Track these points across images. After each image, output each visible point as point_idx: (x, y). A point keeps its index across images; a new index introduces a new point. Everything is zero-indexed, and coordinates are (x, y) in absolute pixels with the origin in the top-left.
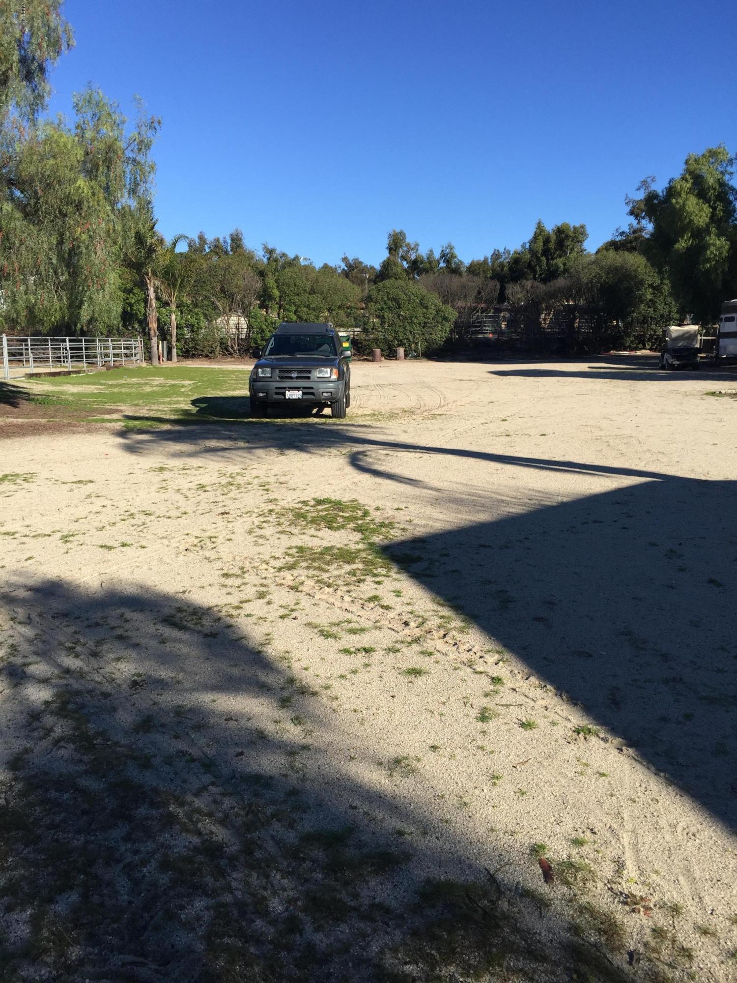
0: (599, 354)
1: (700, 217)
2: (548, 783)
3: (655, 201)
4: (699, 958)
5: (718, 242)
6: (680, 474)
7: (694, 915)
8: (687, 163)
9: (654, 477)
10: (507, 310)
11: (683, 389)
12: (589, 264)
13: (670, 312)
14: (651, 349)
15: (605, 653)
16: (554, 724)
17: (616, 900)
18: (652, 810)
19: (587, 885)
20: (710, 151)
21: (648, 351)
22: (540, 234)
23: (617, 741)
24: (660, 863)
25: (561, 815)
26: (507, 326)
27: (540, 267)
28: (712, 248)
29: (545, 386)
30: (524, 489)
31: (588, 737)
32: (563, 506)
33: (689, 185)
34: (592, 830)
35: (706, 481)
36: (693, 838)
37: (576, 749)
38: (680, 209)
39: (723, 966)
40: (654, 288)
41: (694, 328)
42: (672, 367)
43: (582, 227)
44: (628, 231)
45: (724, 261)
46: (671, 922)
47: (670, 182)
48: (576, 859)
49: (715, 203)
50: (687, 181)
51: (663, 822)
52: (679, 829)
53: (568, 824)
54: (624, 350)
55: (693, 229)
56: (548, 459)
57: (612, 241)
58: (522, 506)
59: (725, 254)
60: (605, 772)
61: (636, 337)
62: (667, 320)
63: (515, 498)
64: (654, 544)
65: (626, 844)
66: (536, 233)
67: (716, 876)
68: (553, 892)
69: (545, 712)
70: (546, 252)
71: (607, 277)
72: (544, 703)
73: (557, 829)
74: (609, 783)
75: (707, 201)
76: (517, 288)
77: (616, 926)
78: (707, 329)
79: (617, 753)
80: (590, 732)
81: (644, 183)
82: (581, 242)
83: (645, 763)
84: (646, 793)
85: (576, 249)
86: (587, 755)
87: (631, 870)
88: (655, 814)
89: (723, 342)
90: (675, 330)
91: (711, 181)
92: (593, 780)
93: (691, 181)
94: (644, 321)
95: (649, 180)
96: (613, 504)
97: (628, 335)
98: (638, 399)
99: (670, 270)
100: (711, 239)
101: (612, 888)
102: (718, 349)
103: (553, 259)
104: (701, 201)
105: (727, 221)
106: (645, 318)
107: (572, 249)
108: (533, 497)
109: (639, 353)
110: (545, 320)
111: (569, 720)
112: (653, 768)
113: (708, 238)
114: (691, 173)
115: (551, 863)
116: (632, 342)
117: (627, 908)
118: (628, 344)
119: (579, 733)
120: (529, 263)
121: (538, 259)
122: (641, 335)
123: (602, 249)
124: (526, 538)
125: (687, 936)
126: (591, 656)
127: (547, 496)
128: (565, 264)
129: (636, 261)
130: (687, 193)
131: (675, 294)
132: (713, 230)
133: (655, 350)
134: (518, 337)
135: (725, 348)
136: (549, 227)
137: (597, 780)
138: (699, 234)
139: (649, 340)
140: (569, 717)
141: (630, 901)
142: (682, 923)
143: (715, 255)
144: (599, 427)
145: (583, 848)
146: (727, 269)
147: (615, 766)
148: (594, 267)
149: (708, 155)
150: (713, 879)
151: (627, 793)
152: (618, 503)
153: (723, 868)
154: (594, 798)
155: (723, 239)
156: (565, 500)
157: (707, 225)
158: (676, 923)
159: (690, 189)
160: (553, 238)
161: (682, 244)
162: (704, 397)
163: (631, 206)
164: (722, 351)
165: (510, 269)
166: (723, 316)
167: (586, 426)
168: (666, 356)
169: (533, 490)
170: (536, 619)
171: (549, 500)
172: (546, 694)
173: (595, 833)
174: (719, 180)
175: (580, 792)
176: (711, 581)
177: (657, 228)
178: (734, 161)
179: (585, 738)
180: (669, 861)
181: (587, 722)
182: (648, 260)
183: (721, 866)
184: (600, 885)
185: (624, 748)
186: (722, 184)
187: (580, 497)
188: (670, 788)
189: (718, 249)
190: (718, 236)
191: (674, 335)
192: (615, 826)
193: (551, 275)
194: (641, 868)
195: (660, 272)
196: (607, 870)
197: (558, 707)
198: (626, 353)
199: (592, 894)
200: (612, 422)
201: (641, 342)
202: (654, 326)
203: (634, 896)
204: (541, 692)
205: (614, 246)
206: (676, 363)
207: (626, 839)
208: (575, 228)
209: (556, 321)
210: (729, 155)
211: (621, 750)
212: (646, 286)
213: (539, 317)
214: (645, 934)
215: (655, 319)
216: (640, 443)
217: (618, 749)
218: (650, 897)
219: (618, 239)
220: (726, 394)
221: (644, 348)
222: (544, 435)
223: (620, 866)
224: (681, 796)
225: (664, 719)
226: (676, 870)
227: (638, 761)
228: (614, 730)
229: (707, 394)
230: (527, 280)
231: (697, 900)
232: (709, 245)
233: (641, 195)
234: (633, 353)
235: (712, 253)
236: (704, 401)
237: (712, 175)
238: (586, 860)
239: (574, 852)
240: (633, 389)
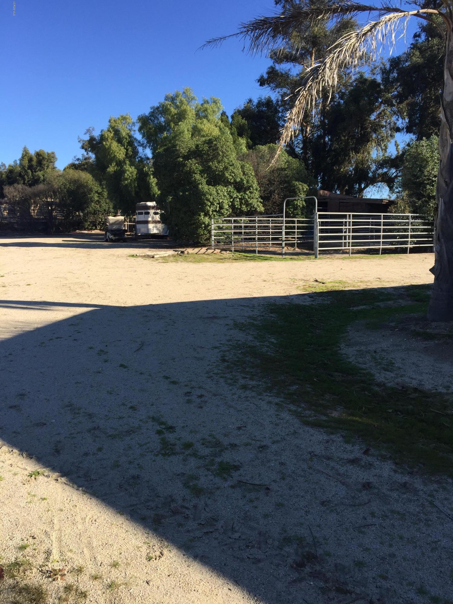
0: (69, 232)
1: (120, 154)
2: (7, 515)
3: (95, 142)
4: (91, 595)
5: (130, 169)
6: (110, 304)
7: (90, 569)
8: (110, 121)
9: (95, 307)
10: (6, 203)
11: (117, 253)
12: (57, 177)
13: (109, 208)
14: (100, 230)
15: (54, 421)
16: (15, 474)
17: (44, 577)
18: (72, 512)
19: (27, 573)
20: (122, 117)
21: (99, 231)
22: (26, 155)
23: (55, 475)
24: (74, 545)
25: (14, 533)
26: (8, 213)
27: (28, 176)
28: (128, 172)
29: (33, 253)
30: (12, 321)
31: (37, 477)
32: (38, 330)
33: (112, 135)
34: (33, 537)
35: (124, 307)
36: (94, 522)
37: (28, 487)
38: (108, 148)
39: (104, 595)
40: (99, 194)
41: (122, 218)
42: (112, 240)
43: (53, 153)
44: (82, 158)
45: (134, 180)
46: (76, 579)
47: (101, 132)
48: (21, 559)
49: (127, 146)
50: (110, 132)
51: (78, 518)
52: (87, 520)
53: (18, 537)
54: (85, 230)
55: (116, 161)
56: (30, 300)
57: (72, 163)
58: (9, 332)
59: (135, 176)
60: (45, 497)
61: (91, 222)
62: (108, 213)
63: (5, 328)
64: (91, 348)
65: (54, 539)
66: (23, 154)
67: (105, 541)
68: (3, 585)
69: (10, 468)
70: (30, 167)
71: (70, 185)
72: (10, 462)
73: (10, 543)
74: (48, 503)
75: (123, 145)
76: (11, 189)
77: (42, 593)
78: (130, 219)
79: (55, 483)
80: (39, 474)
81: (88, 131)
82: (53, 162)
83: (71, 485)
84: (70, 503)
85: (50, 167)
86: (35, 489)
87: (55, 555)
88: (74, 515)
89: (139, 226)
90: (111, 219)
91: (124, 134)
92: (38, 504)
93: (113, 132)
94: (95, 213)
95: (91, 129)
96: (70, 325)
97: (86, 221)
98: (91, 260)
99: (106, 183)
100: (127, 167)
101: (42, 570)
102: (136, 230)
103: (35, 172)
104: (119, 145)
105: (134, 157)
106: (95, 211)
107: (48, 167)
108: (18, 326)
109: (93, 232)
110: (34, 210)
111: (26, 469)
112: (76, 486)
113: (125, 167)
114: (113, 128)
115: (3, 567)
116: (89, 225)
117: (50, 579)
118: (86, 227)
119: (31, 476)
120: (20, 174)
121: (26, 171)
122: (94, 221)
123: (68, 168)
124: (10, 354)
125: (85, 584)
126: (45, 424)
127: (27, 325)
128: (43, 176)
129: (86, 177)
130: (111, 140)
131: (110, 197)
132: (128, 162)
133: (103, 230)
134: (15, 221)
135: (140, 229)
136: (32, 152)
137: (40, 503)
138: (120, 163)
139: (99, 224)
140: (26, 467)
141: (52, 574)
142: (82, 577)
143: (130, 177)
144: (65, 278)
145: (26, 551)
146: (136, 185)
147: (53, 491)
148: (61, 178)
149: (121, 118)
150: (103, 544)
151: (57, 507)
152: (72, 325)
153: (110, 535)
154: (37, 515)
155: (133, 168)
156: (39, 326)
157: (125, 160)
158: (79, 578)
159: (113, 137)
160: (35, 159)
161: (112, 169)
162: (128, 258)
163: (82, 143)
164: (138, 231)
165: (7, 176)
166: (137, 212)
167: (58, 277)
168: (108, 234)
169: (18, 322)
170: (11, 407)
171: (28, 327)
172: (12, 456)
173: (35, 538)
174: (128, 134)
175: (28, 514)
176: (122, 366)
177: (97, 157)
178: (135, 124)
179: (35, 479)
180: (79, 541)
181: (38, 467)
182: (93, 176)
183: (108, 534)
184: (35, 570)
185: (59, 479)
186: (130, 137)
187: (49, 323)
188: (85, 496)
189: (131, 173)
190: (131, 165)
191: (111, 222)
192: (48, 530)
193: (35, 181)
194: (61, 552)
195: (101, 185)
196: (40, 559)
197: (20, 462)
198: (86, 232)
199: (29, 578)
200: (74, 275)
201: (94, 225)
202: (101, 216)
203: (56, 570)
204: (9, 455)
205: (73, 166)
206: (114, 238)
207: (54, 536)
208: (48, 154)
209: (40, 212)
210: (132, 120)
211: (57, 480)
212: (94, 192)
213: (29, 208)
214: (60, 592)
215: (101, 212)
216: (89, 287)
217: (55, 480)
218: (65, 567)
219: (77, 162)
220: (140, 256)
221: (96, 229)
222: (29, 285)
223: (48, 553)
224: (91, 499)
225: (86, 454)
226: (82, 546)
227: (67, 484)
228: (54, 469)
229: (129, 256)
230: (18, 184)
231: (93, 560)
232: (126, 170)
233: (87, 138)
234: (90, 232)
235: (128, 175)
236: (128, 260)
237: (124, 131)
238: (27, 557)
239: (20, 555)
240: (88, 253)
